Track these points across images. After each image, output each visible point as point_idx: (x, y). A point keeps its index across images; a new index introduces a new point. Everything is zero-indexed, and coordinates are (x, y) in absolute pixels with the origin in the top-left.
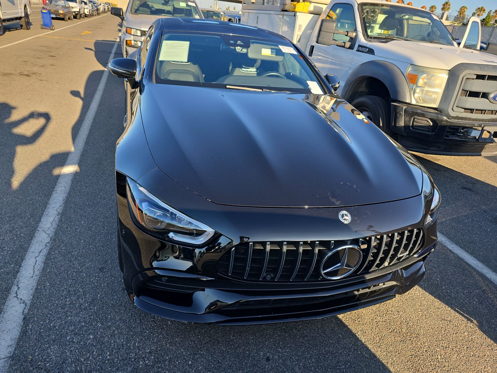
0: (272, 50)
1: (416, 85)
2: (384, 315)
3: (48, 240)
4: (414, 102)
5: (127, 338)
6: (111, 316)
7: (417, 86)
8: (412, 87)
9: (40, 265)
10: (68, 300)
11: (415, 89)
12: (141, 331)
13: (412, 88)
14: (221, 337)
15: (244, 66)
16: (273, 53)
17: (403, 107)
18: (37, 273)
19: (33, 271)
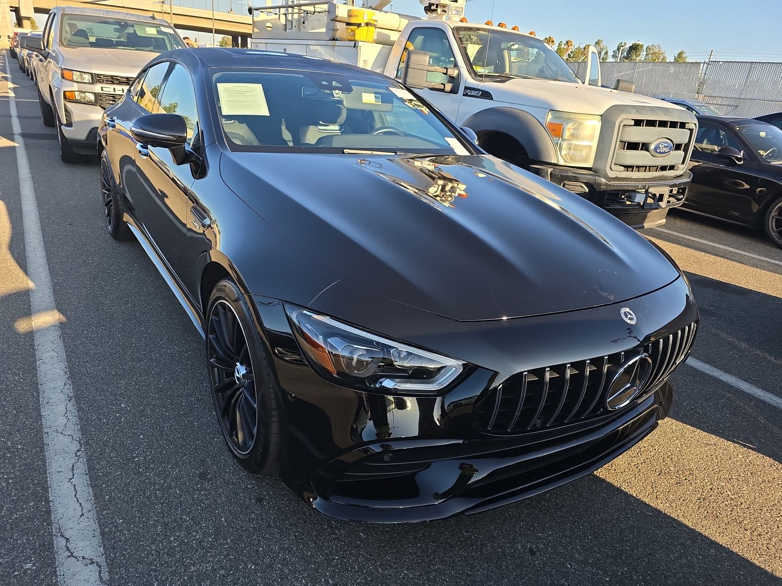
0: (376, 95)
1: (562, 138)
3: (75, 446)
4: (561, 162)
7: (563, 140)
8: (557, 141)
9: (85, 492)
10: (172, 539)
11: (560, 144)
12: (325, 559)
13: (557, 143)
15: (321, 123)
16: (378, 100)
17: (548, 170)
18: (88, 506)
19: (79, 505)
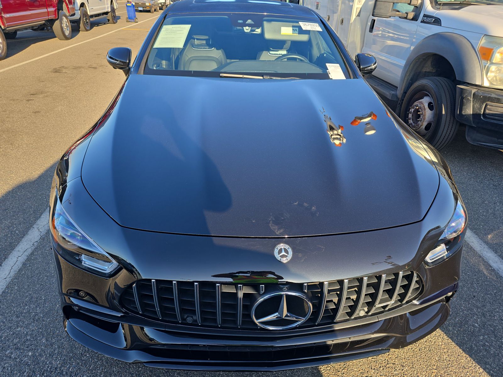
0: (294, 28)
1: (490, 60)
2: (381, 369)
4: (486, 84)
5: (65, 359)
6: (59, 331)
7: (492, 63)
8: (485, 64)
9: (19, 265)
11: (488, 67)
13: (485, 66)
14: (163, 373)
15: (271, 49)
16: (296, 32)
17: (471, 91)
18: (12, 274)
19: (9, 272)
